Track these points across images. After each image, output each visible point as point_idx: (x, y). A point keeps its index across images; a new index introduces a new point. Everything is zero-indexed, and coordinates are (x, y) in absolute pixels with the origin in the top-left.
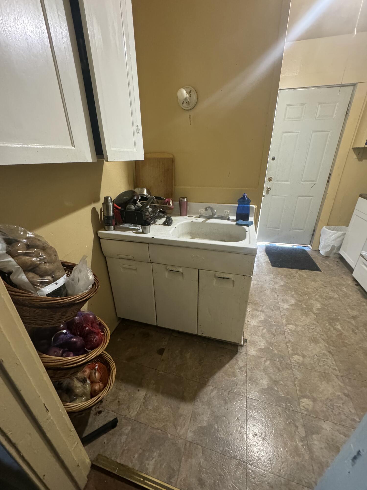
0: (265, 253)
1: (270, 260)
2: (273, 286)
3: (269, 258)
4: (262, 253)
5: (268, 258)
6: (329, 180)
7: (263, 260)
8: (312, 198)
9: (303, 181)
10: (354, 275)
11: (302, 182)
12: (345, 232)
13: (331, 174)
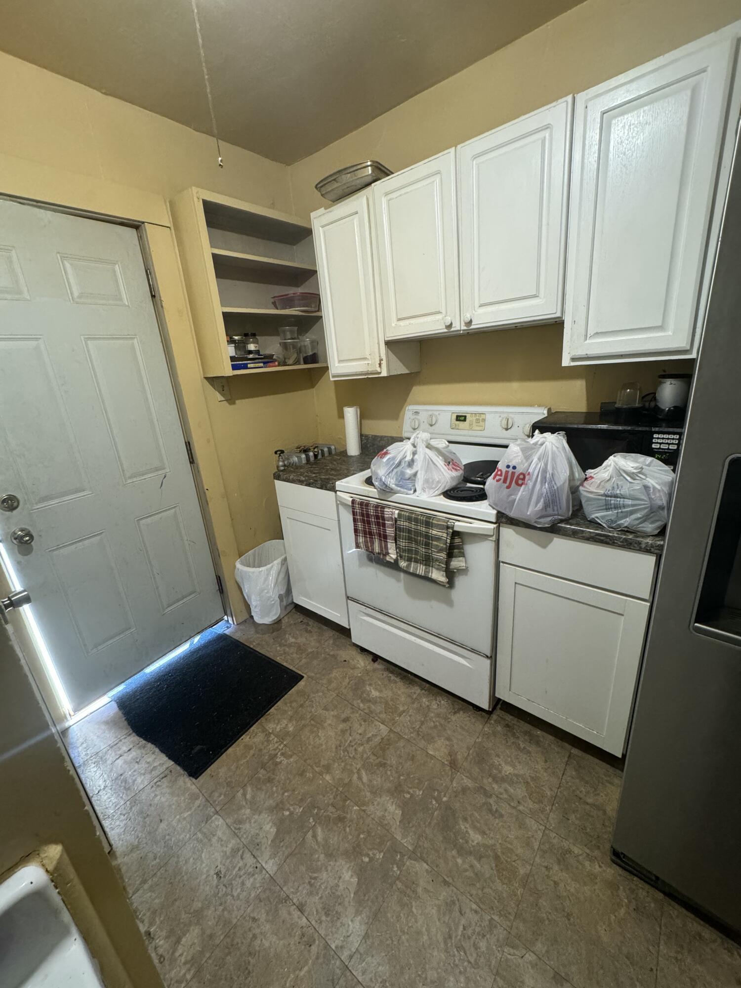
0: (135, 738)
1: (170, 757)
2: (258, 878)
3: (162, 751)
4: (125, 749)
5: (157, 750)
6: (192, 458)
7: (148, 776)
8: (175, 512)
9: (130, 478)
10: (355, 639)
11: (129, 481)
12: (283, 557)
13: (189, 443)
